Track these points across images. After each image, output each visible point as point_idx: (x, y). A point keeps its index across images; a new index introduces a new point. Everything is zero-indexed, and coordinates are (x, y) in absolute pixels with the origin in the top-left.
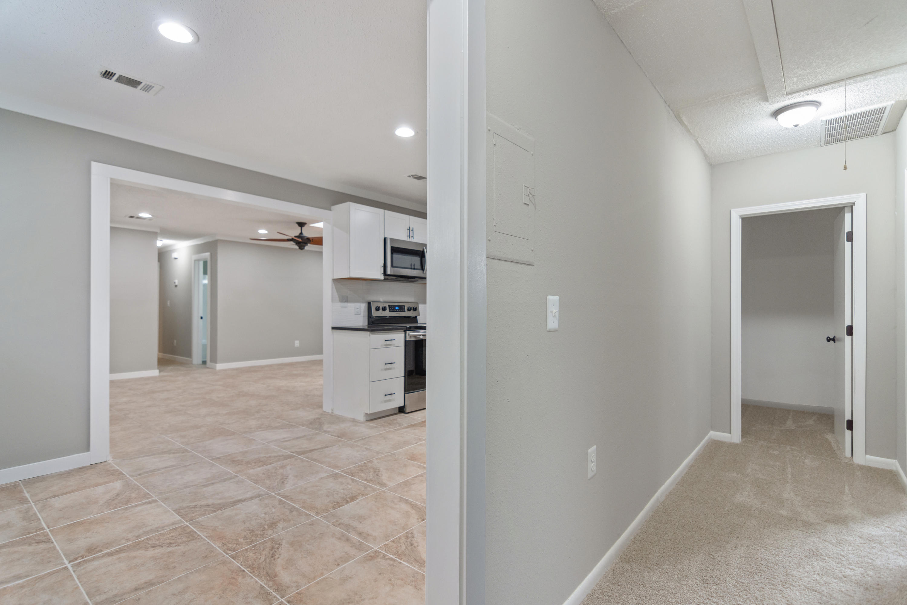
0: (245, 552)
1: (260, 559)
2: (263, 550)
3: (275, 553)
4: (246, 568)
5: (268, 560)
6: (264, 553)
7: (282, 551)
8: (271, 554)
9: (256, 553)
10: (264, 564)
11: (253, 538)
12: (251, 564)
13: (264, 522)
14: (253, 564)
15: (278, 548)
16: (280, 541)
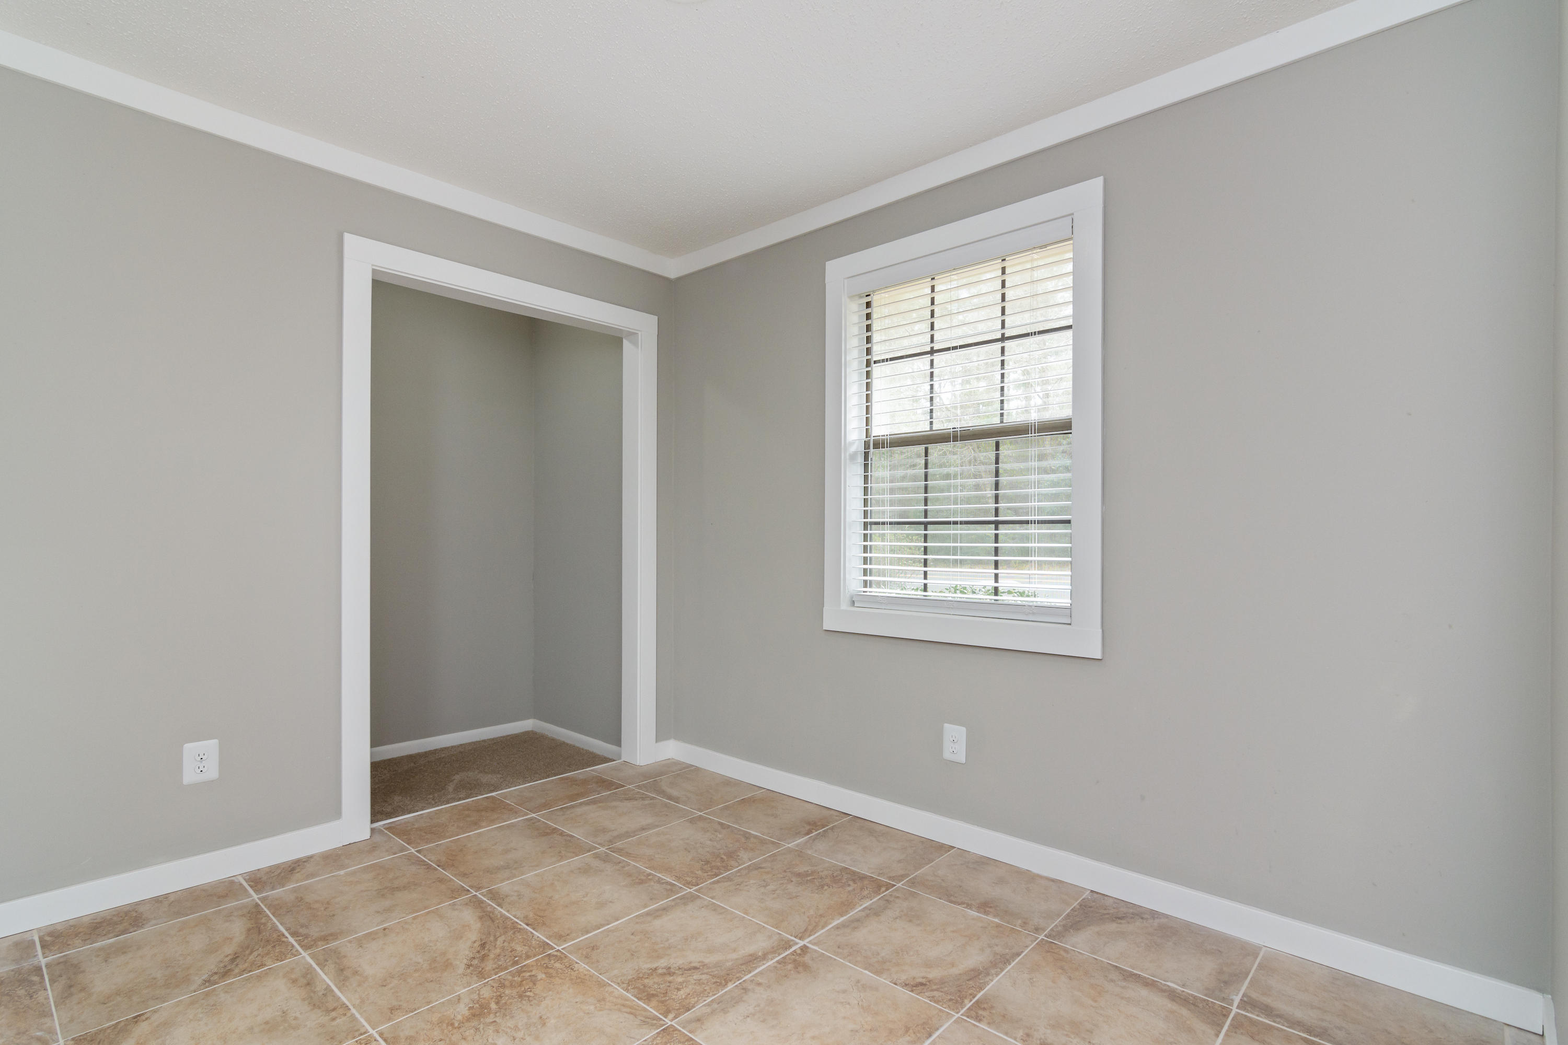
0: (529, 954)
1: (504, 941)
2: (499, 956)
3: (479, 949)
4: (524, 929)
5: (492, 938)
6: (498, 951)
7: (467, 952)
8: (486, 949)
9: (511, 952)
10: (498, 934)
11: (520, 979)
12: (518, 934)
13: (497, 1020)
14: (514, 933)
15: (474, 958)
16: (469, 971)
